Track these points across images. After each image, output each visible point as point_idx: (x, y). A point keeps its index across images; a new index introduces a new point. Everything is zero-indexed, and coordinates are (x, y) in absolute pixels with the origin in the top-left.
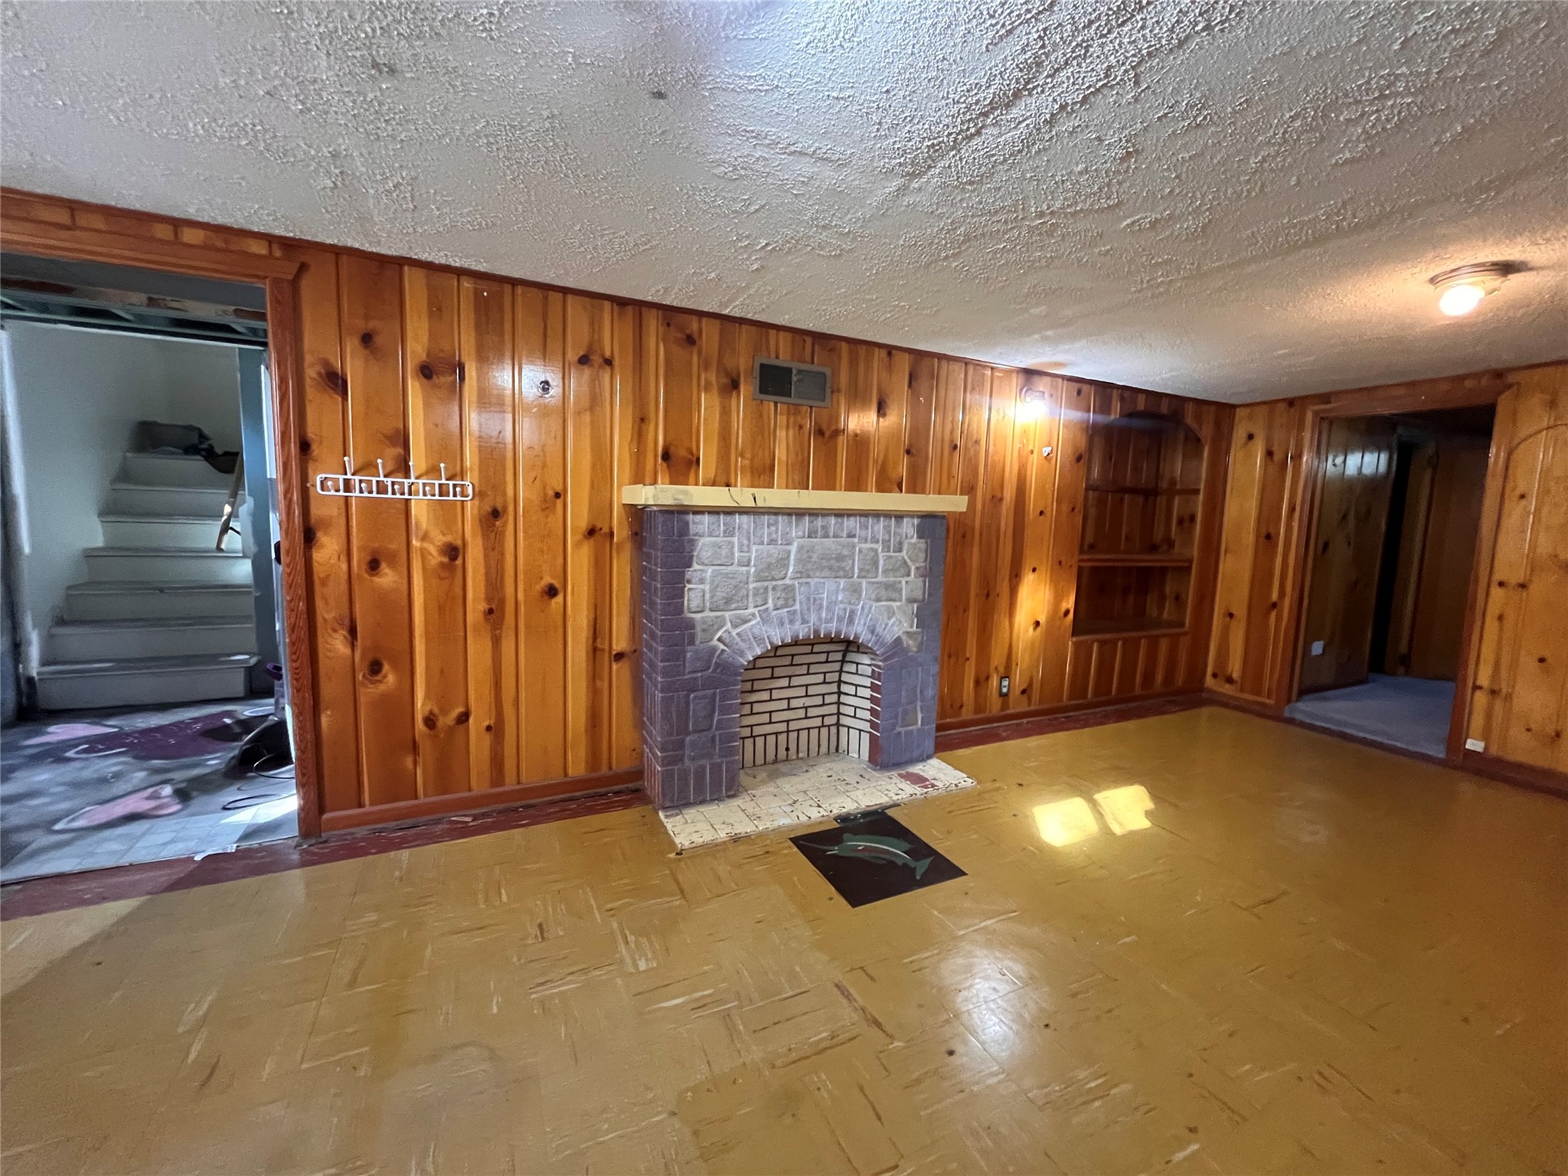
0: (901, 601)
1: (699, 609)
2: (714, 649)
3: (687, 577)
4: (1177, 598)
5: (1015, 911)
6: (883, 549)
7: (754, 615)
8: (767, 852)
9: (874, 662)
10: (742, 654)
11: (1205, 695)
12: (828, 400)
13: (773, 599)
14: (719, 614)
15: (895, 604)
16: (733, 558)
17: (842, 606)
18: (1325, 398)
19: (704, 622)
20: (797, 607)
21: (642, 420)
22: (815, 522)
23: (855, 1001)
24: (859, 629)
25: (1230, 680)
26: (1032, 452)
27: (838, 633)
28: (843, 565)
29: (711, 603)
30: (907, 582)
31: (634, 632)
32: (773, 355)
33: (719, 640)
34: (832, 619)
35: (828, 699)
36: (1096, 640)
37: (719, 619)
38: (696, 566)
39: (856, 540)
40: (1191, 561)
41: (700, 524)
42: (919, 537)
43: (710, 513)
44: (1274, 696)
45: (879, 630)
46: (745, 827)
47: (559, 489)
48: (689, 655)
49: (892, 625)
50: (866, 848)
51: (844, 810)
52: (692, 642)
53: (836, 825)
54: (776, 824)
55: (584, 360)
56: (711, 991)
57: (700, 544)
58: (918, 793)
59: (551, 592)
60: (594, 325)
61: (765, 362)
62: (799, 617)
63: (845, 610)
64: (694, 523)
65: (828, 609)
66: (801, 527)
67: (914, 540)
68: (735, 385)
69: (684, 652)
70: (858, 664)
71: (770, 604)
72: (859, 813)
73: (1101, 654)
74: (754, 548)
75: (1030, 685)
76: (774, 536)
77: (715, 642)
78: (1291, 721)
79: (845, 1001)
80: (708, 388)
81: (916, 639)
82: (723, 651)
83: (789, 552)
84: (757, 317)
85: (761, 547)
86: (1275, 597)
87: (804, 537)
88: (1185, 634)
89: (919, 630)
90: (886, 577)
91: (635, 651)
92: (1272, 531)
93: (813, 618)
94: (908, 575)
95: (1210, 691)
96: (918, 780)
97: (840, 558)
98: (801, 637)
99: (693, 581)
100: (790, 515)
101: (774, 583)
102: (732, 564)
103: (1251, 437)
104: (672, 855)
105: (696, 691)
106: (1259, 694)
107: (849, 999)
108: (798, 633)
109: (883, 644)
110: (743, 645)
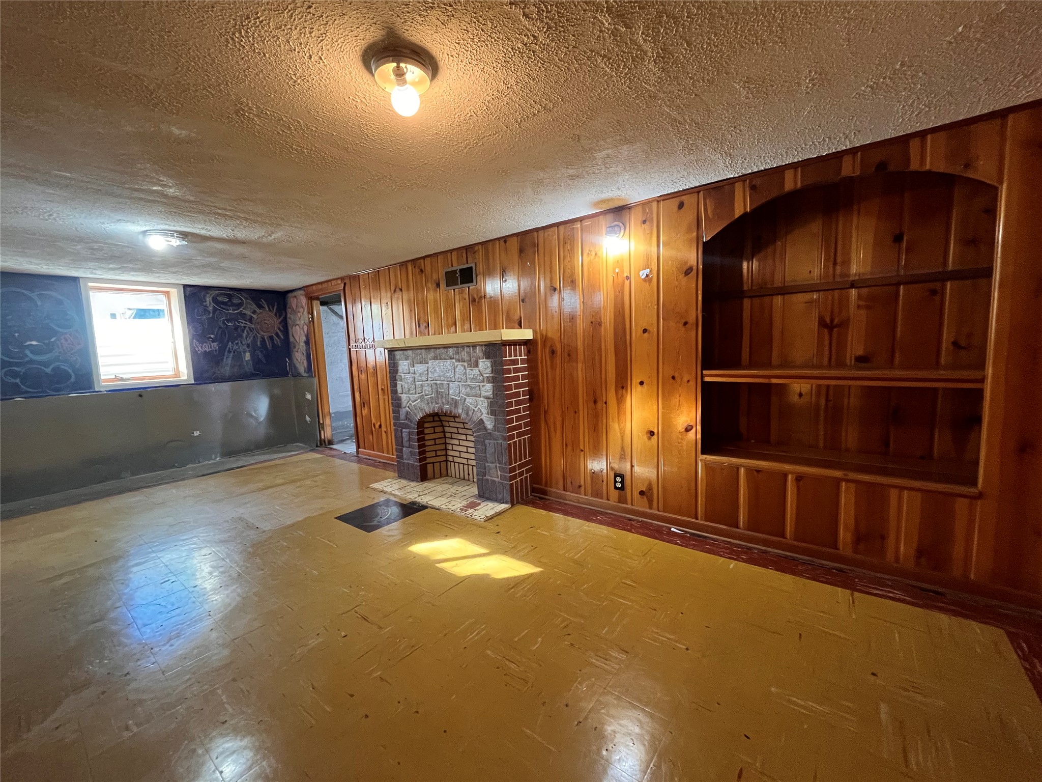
0: (481, 397)
1: (403, 393)
2: (407, 411)
3: (397, 378)
6: (468, 365)
7: (418, 397)
10: (416, 415)
12: (475, 281)
13: (424, 390)
14: (407, 395)
15: (477, 399)
16: (409, 370)
17: (451, 397)
19: (404, 399)
20: (433, 395)
22: (436, 352)
24: (460, 411)
26: (628, 278)
27: (451, 412)
28: (449, 374)
29: (405, 390)
30: (482, 386)
32: (450, 266)
33: (408, 407)
36: (743, 465)
37: (408, 398)
38: (398, 374)
39: (455, 361)
42: (487, 358)
45: (470, 413)
48: (401, 412)
52: (401, 407)
57: (399, 364)
61: (448, 270)
62: (434, 400)
63: (453, 399)
64: (397, 355)
65: (446, 398)
66: (431, 356)
67: (484, 360)
68: (438, 285)
71: (424, 393)
73: (755, 484)
74: (415, 366)
75: (650, 490)
76: (422, 360)
80: (429, 290)
81: (491, 422)
82: (410, 412)
83: (428, 368)
85: (418, 365)
87: (432, 361)
89: (492, 417)
90: (471, 382)
93: (440, 402)
94: (483, 381)
96: (471, 506)
97: (448, 371)
99: (399, 380)
100: (426, 349)
101: (424, 382)
102: (410, 373)
105: (404, 428)
109: (473, 422)
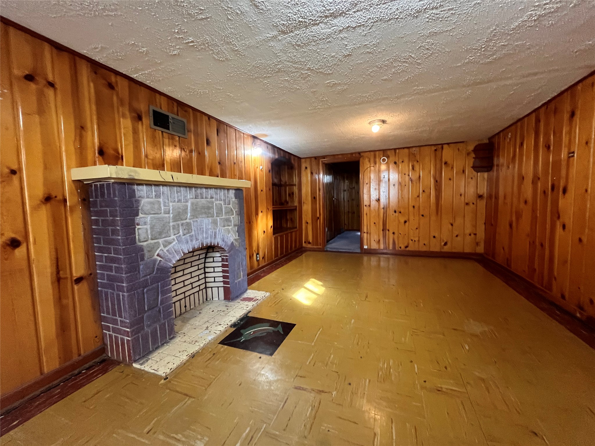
0: (232, 226)
1: (145, 240)
2: (155, 260)
3: (137, 221)
4: (291, 219)
5: (320, 329)
6: (224, 203)
7: (174, 239)
8: (214, 354)
9: (222, 255)
10: (170, 261)
11: (303, 249)
12: (186, 135)
13: (182, 230)
14: (156, 241)
15: (230, 227)
16: (161, 210)
17: (211, 230)
18: (324, 157)
19: (149, 247)
20: (193, 233)
21: (81, 128)
22: (197, 191)
23: (307, 389)
24: (219, 240)
25: (309, 243)
26: (257, 167)
27: (211, 243)
28: (210, 211)
29: (152, 235)
30: (233, 218)
31: (89, 264)
32: (159, 107)
33: (158, 255)
34: (208, 237)
35: (201, 277)
36: (279, 236)
37: (157, 244)
38: (141, 215)
39: (214, 200)
40: (296, 207)
41: (142, 191)
42: (236, 198)
43: (146, 185)
44: (322, 245)
45: (226, 239)
46: (194, 349)
47: (15, 167)
48: (141, 267)
49: (230, 237)
50: (254, 332)
51: (232, 322)
52: (142, 259)
53: (233, 329)
54: (208, 341)
55: (30, 78)
56: (248, 429)
57: (142, 202)
58: (255, 304)
59: (14, 244)
60: (37, 56)
61: (155, 109)
62: (194, 238)
63: (213, 232)
64: (138, 190)
65: (206, 233)
66: (191, 193)
67: (234, 199)
68: (140, 118)
69: (138, 266)
70: (213, 257)
71: (181, 233)
72: (238, 321)
73: (280, 240)
74: (171, 204)
75: (265, 255)
76: (180, 198)
77: (156, 257)
78: (327, 251)
79: (304, 392)
80: (124, 116)
81: (238, 242)
82: (160, 261)
83: (187, 206)
84: (152, 85)
85: (174, 203)
86: (318, 216)
87: (193, 198)
88: (297, 230)
89: (239, 237)
90: (226, 216)
91: (91, 274)
92: (315, 196)
93: (200, 237)
94: (233, 214)
95: (304, 247)
96: (250, 299)
97: (209, 208)
98: (196, 248)
99: (140, 224)
100: (186, 187)
101: (182, 222)
102: (161, 213)
103: (306, 168)
104: (163, 381)
105: (148, 286)
106: (318, 246)
107: (305, 390)
108: (195, 245)
109: (227, 246)
110: (170, 256)
